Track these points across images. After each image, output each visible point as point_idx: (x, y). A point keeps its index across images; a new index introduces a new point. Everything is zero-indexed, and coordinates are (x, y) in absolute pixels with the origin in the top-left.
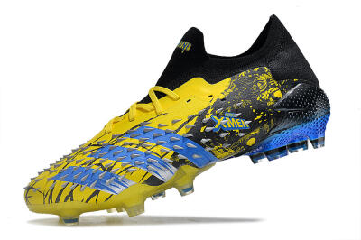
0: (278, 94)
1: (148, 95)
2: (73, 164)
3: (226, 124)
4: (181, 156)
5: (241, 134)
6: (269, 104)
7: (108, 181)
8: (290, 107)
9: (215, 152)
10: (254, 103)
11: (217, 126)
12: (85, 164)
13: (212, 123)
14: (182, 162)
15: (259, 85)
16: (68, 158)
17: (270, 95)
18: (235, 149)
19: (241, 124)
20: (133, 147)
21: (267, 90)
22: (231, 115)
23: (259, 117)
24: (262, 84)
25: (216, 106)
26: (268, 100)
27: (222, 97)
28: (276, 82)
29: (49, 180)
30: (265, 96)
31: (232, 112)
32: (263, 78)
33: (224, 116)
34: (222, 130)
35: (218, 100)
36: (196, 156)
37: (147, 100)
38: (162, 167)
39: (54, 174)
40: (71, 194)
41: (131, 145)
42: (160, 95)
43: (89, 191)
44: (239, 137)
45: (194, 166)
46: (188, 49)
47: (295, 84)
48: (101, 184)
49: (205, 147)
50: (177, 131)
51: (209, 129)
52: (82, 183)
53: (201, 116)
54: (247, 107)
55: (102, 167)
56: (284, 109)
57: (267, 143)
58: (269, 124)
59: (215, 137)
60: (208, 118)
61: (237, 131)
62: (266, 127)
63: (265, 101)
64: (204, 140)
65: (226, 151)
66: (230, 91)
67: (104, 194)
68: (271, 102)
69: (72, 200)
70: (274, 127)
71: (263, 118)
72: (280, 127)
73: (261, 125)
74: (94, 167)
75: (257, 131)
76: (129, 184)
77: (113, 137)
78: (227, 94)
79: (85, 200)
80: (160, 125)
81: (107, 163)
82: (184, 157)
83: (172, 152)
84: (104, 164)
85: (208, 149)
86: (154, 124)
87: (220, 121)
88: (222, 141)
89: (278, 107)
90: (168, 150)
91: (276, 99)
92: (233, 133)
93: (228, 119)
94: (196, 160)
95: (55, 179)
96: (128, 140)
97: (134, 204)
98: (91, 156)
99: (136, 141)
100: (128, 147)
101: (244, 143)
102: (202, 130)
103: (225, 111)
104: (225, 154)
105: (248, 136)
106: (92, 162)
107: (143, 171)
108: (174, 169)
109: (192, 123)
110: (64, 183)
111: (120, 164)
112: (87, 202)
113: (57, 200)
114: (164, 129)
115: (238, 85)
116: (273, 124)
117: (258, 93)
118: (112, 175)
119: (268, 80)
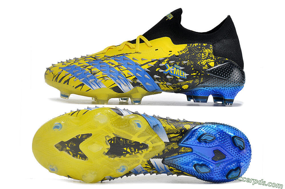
0: (212, 64)
1: (136, 39)
2: (76, 64)
3: (173, 71)
4: (138, 81)
5: (180, 80)
6: (204, 68)
7: (90, 80)
8: (216, 74)
9: (160, 85)
10: (195, 64)
11: (167, 71)
12: (82, 66)
13: (164, 68)
14: (138, 84)
15: (203, 54)
16: (76, 60)
17: (207, 63)
18: (174, 88)
19: (182, 74)
20: (113, 66)
21: (206, 59)
22: (178, 67)
23: (194, 74)
24: (205, 54)
25: (171, 59)
26: (204, 66)
27: (177, 54)
28: (213, 56)
29: (60, 68)
30: (204, 63)
31: (179, 65)
32: (207, 51)
33: (173, 66)
34: (169, 74)
35: (174, 55)
36: (147, 84)
37: (134, 42)
38: (125, 83)
39: (64, 66)
40: (68, 80)
41: (112, 64)
42: (141, 41)
43: (79, 82)
44: (178, 82)
45: (145, 89)
46: (170, 19)
47: (225, 62)
48: (86, 81)
49: (155, 80)
50: (142, 65)
51: (161, 71)
52: (77, 77)
53: (160, 61)
54: (190, 66)
55: (91, 71)
56: (212, 74)
57: (195, 91)
58: (200, 80)
59: (163, 77)
60: (163, 64)
61: (178, 77)
62: (197, 81)
63: (202, 66)
64: (156, 76)
65: (168, 87)
66: (184, 52)
67: (86, 87)
68: (206, 67)
69: (68, 84)
70: (202, 83)
71: (197, 75)
72: (206, 84)
73: (194, 79)
74: (87, 70)
75: (191, 82)
76: (102, 86)
77: (105, 56)
78: (181, 53)
79: (75, 87)
80: (133, 59)
81: (95, 70)
82: (140, 82)
83: (134, 77)
84: (92, 70)
85: (157, 82)
86: (130, 57)
87: (170, 68)
88: (167, 80)
89: (209, 72)
90: (132, 74)
91: (210, 67)
92: (175, 78)
93: (175, 68)
94: (147, 86)
95: (63, 69)
96: (113, 61)
97: (102, 99)
98: (88, 63)
99: (116, 63)
100: (110, 65)
101: (181, 86)
102: (157, 70)
103: (175, 63)
104: (167, 89)
105: (184, 83)
106: (86, 67)
107: (113, 82)
108: (132, 87)
109: (152, 64)
110: (67, 73)
111: (101, 73)
112: (75, 88)
113: (60, 81)
114: (135, 61)
115: (190, 50)
116: (202, 81)
117: (200, 59)
118: (95, 78)
119: (209, 54)
